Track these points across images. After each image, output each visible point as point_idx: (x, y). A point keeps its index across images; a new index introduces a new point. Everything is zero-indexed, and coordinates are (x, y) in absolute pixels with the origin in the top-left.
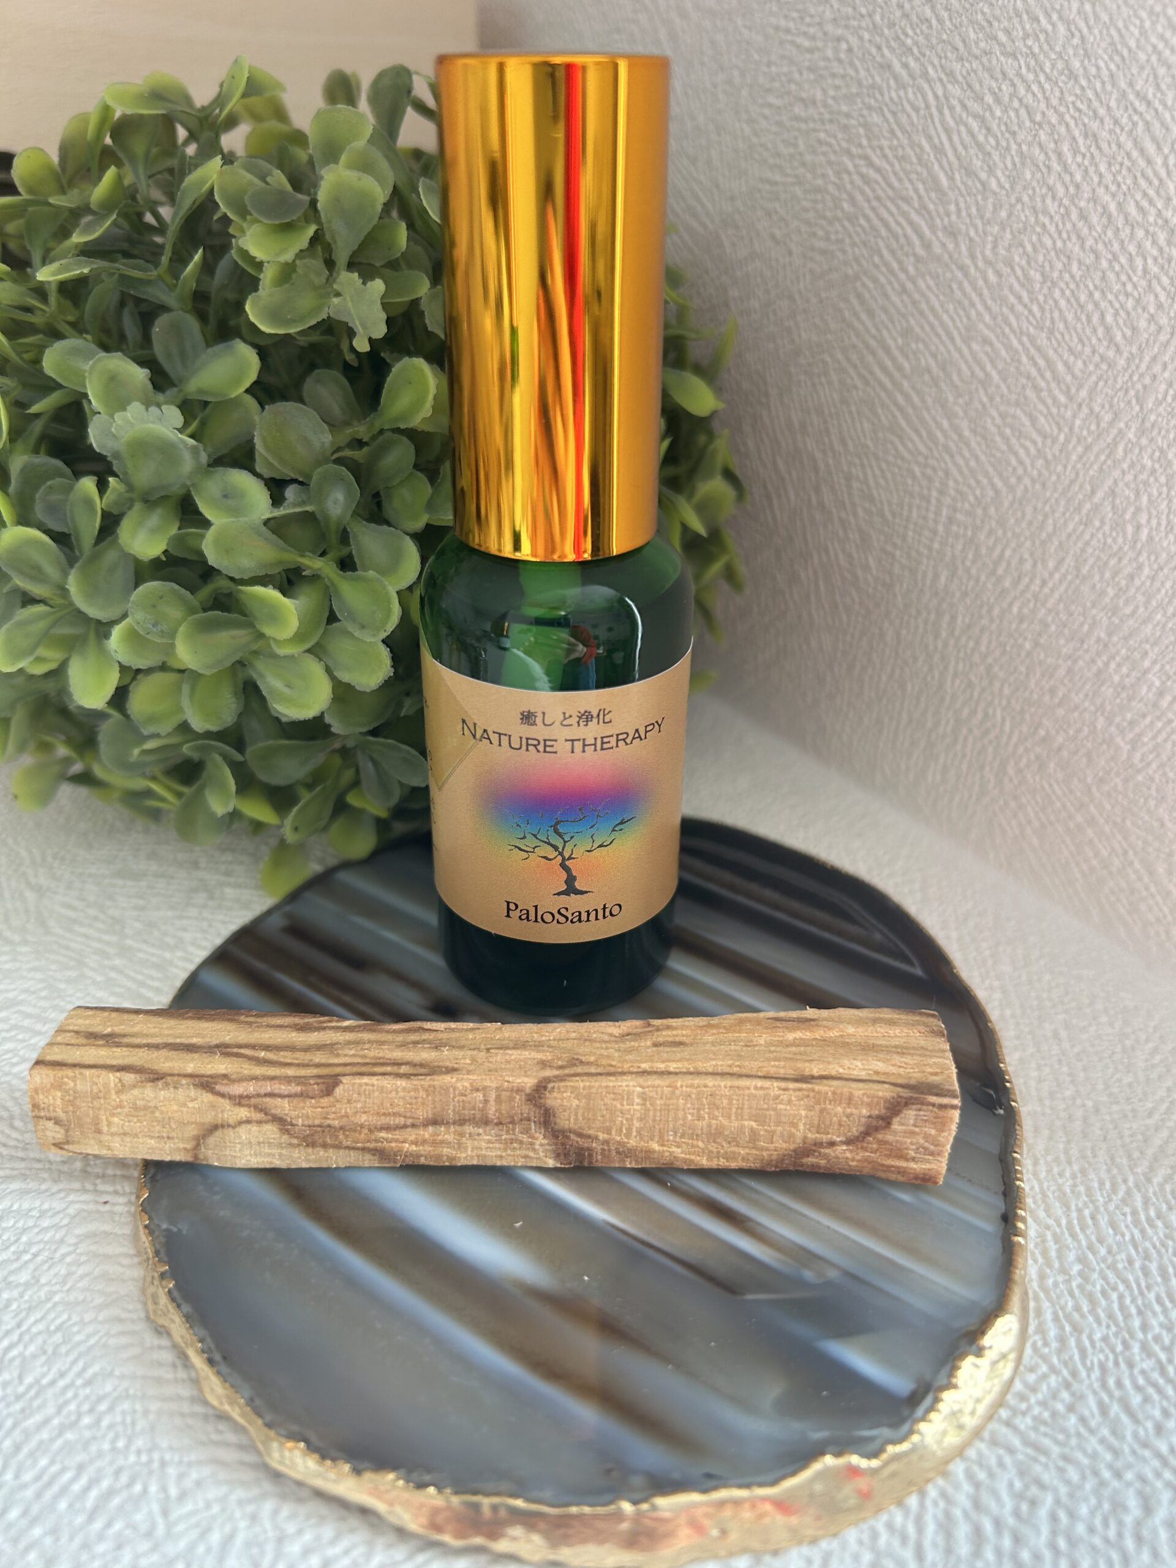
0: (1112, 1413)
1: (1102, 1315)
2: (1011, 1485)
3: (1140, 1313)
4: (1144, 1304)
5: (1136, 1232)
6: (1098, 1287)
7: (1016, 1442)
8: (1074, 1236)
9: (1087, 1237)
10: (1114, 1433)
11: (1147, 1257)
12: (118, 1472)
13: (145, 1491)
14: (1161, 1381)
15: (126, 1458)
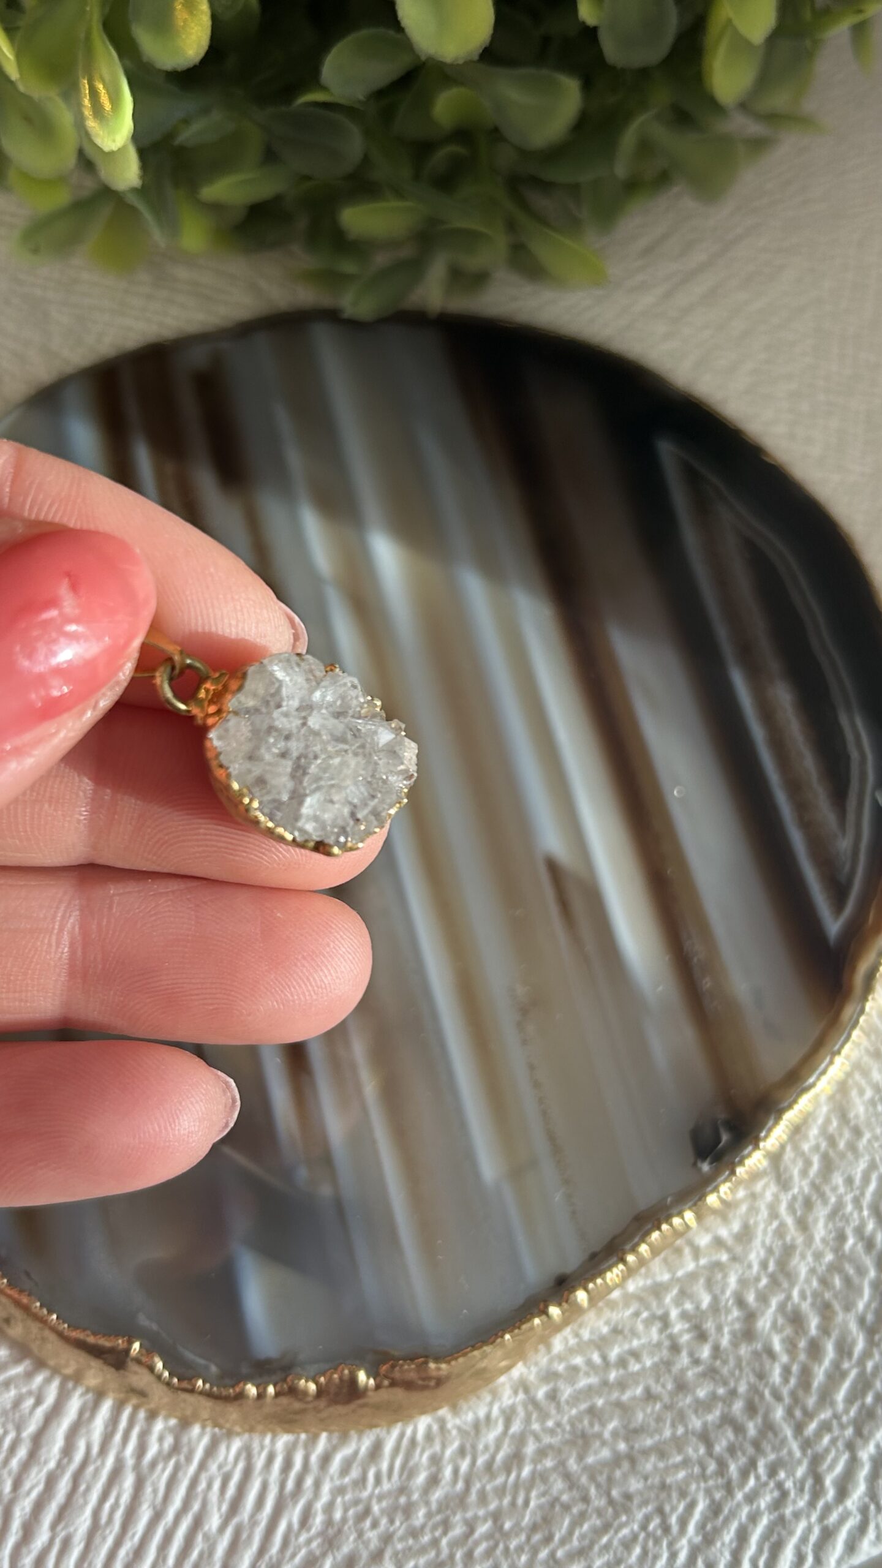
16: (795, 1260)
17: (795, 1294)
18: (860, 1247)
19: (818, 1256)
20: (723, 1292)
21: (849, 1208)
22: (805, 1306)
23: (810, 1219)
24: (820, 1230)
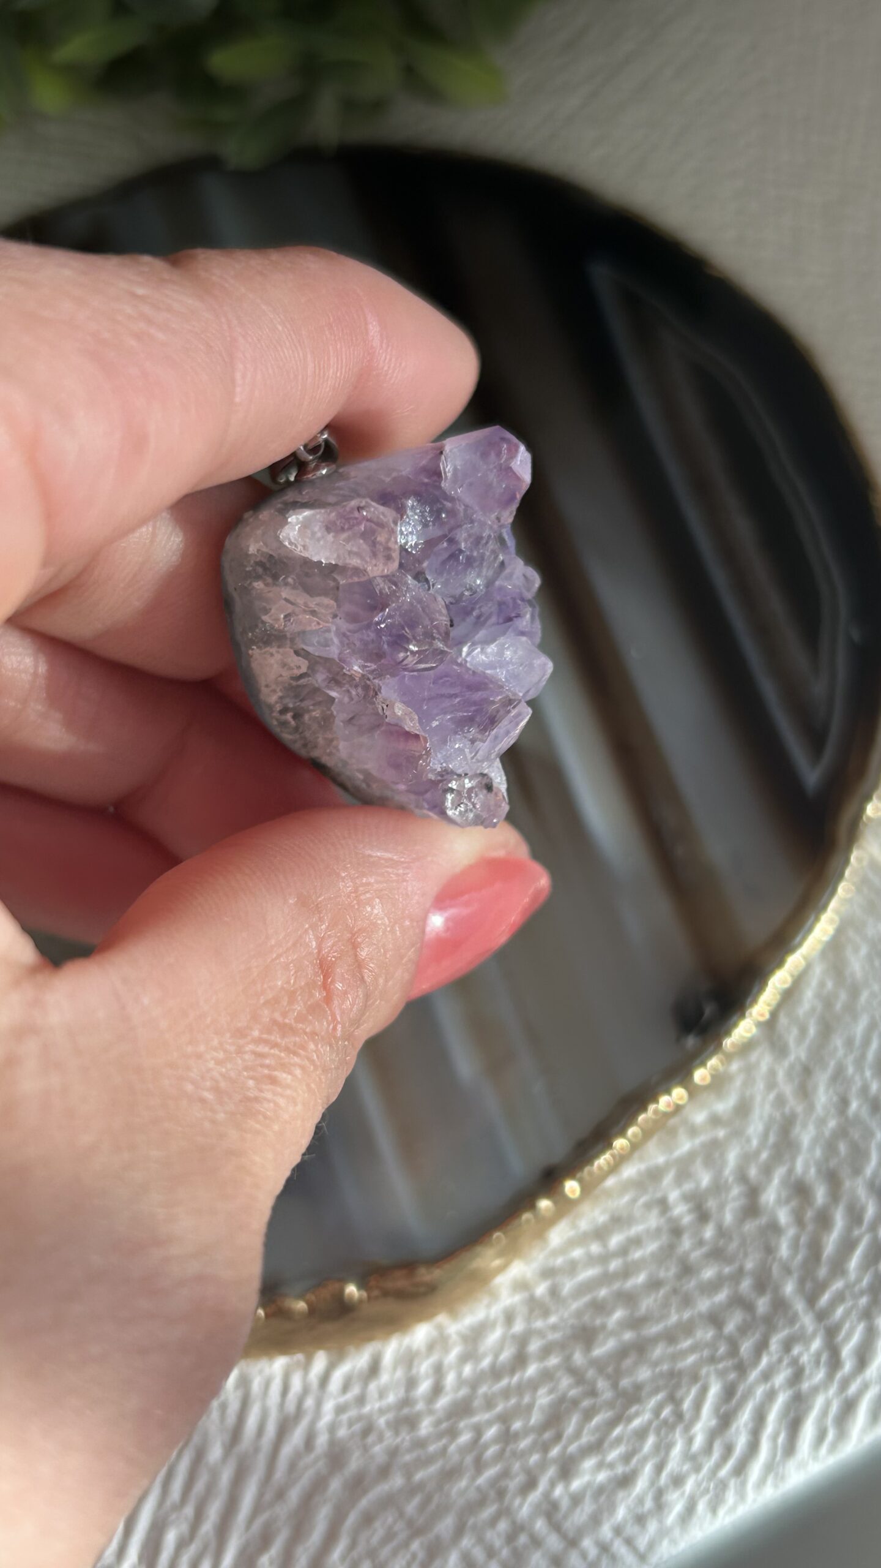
16: (797, 1129)
17: (799, 1164)
18: (865, 1113)
19: (822, 1122)
20: (723, 1169)
21: (850, 1070)
22: (810, 1176)
23: (811, 1086)
24: (823, 1097)
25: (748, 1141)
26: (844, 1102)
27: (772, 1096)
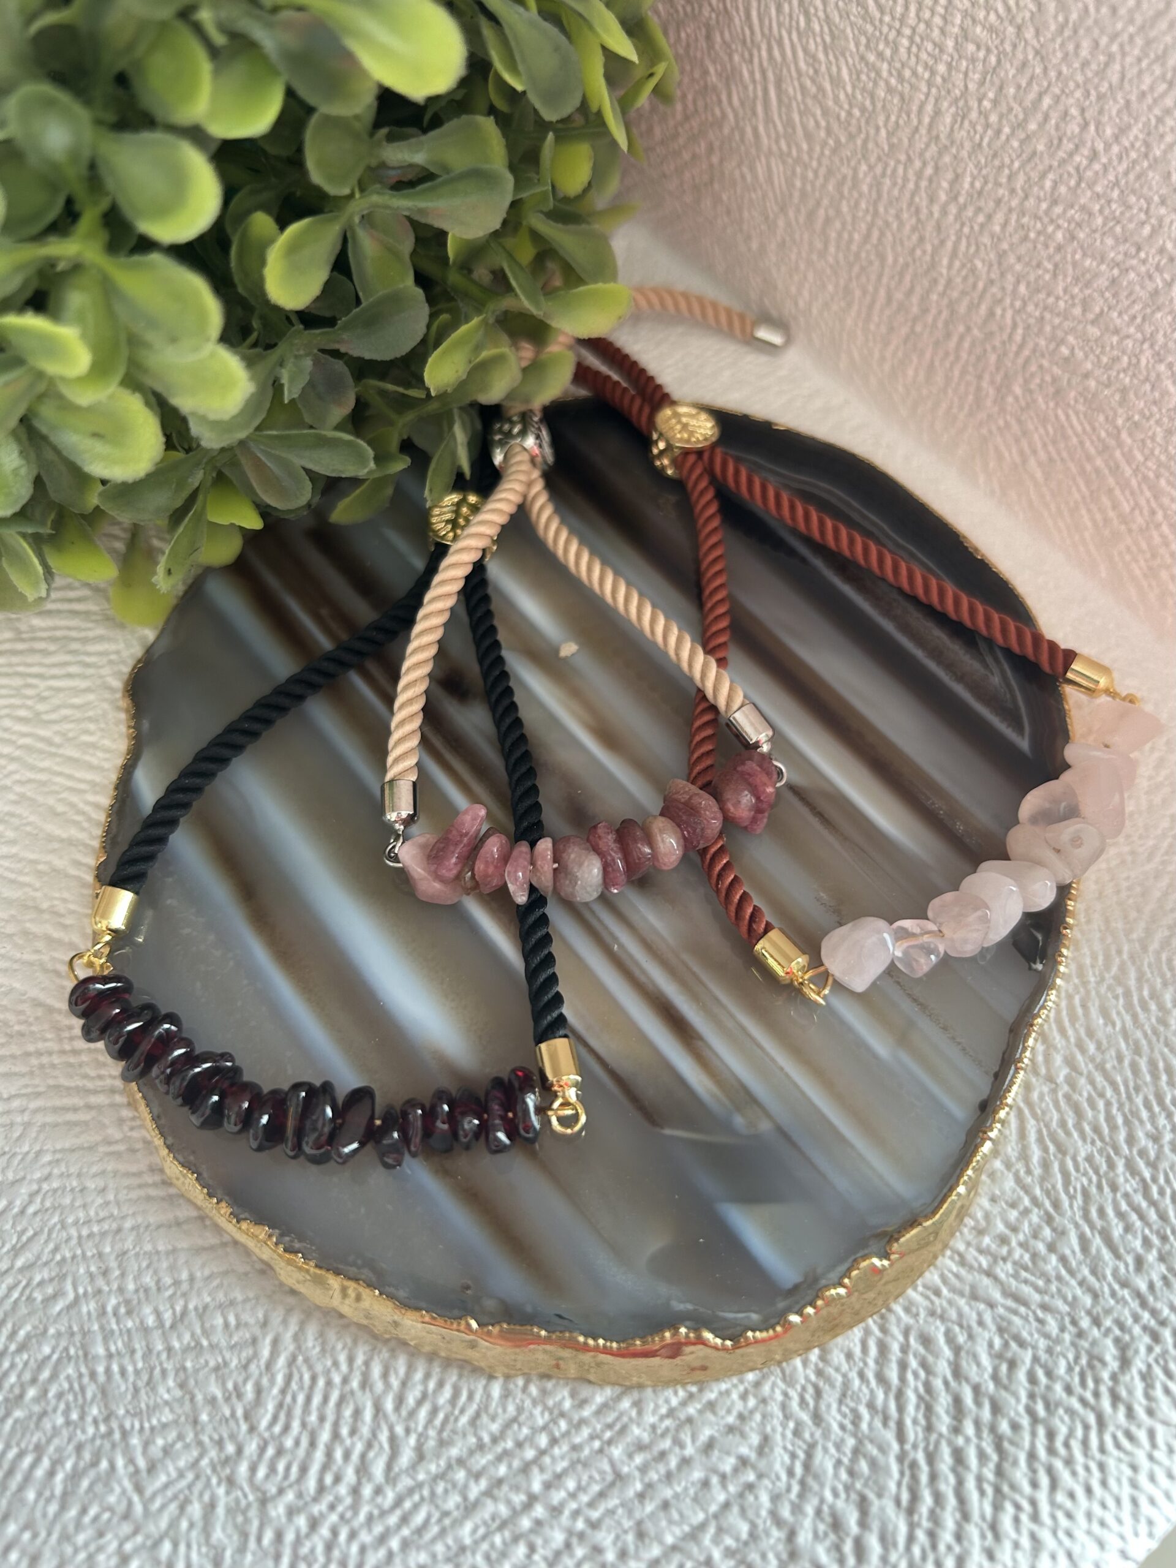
0: (1093, 1251)
1: (1087, 1128)
2: (991, 1345)
3: (1127, 1122)
4: (1131, 1112)
5: (1128, 1018)
6: (1085, 1094)
7: (997, 1295)
8: (1063, 1031)
9: (1076, 1030)
10: (1094, 1272)
11: (1137, 1051)
12: (79, 1448)
13: (112, 1467)
14: (1144, 1204)
15: (84, 1431)
17: (828, 1495)
19: (838, 1446)
20: (758, 1515)
21: (856, 1383)
22: (840, 1504)
23: (823, 1407)
25: (778, 1478)
26: (856, 1419)
27: (791, 1425)
